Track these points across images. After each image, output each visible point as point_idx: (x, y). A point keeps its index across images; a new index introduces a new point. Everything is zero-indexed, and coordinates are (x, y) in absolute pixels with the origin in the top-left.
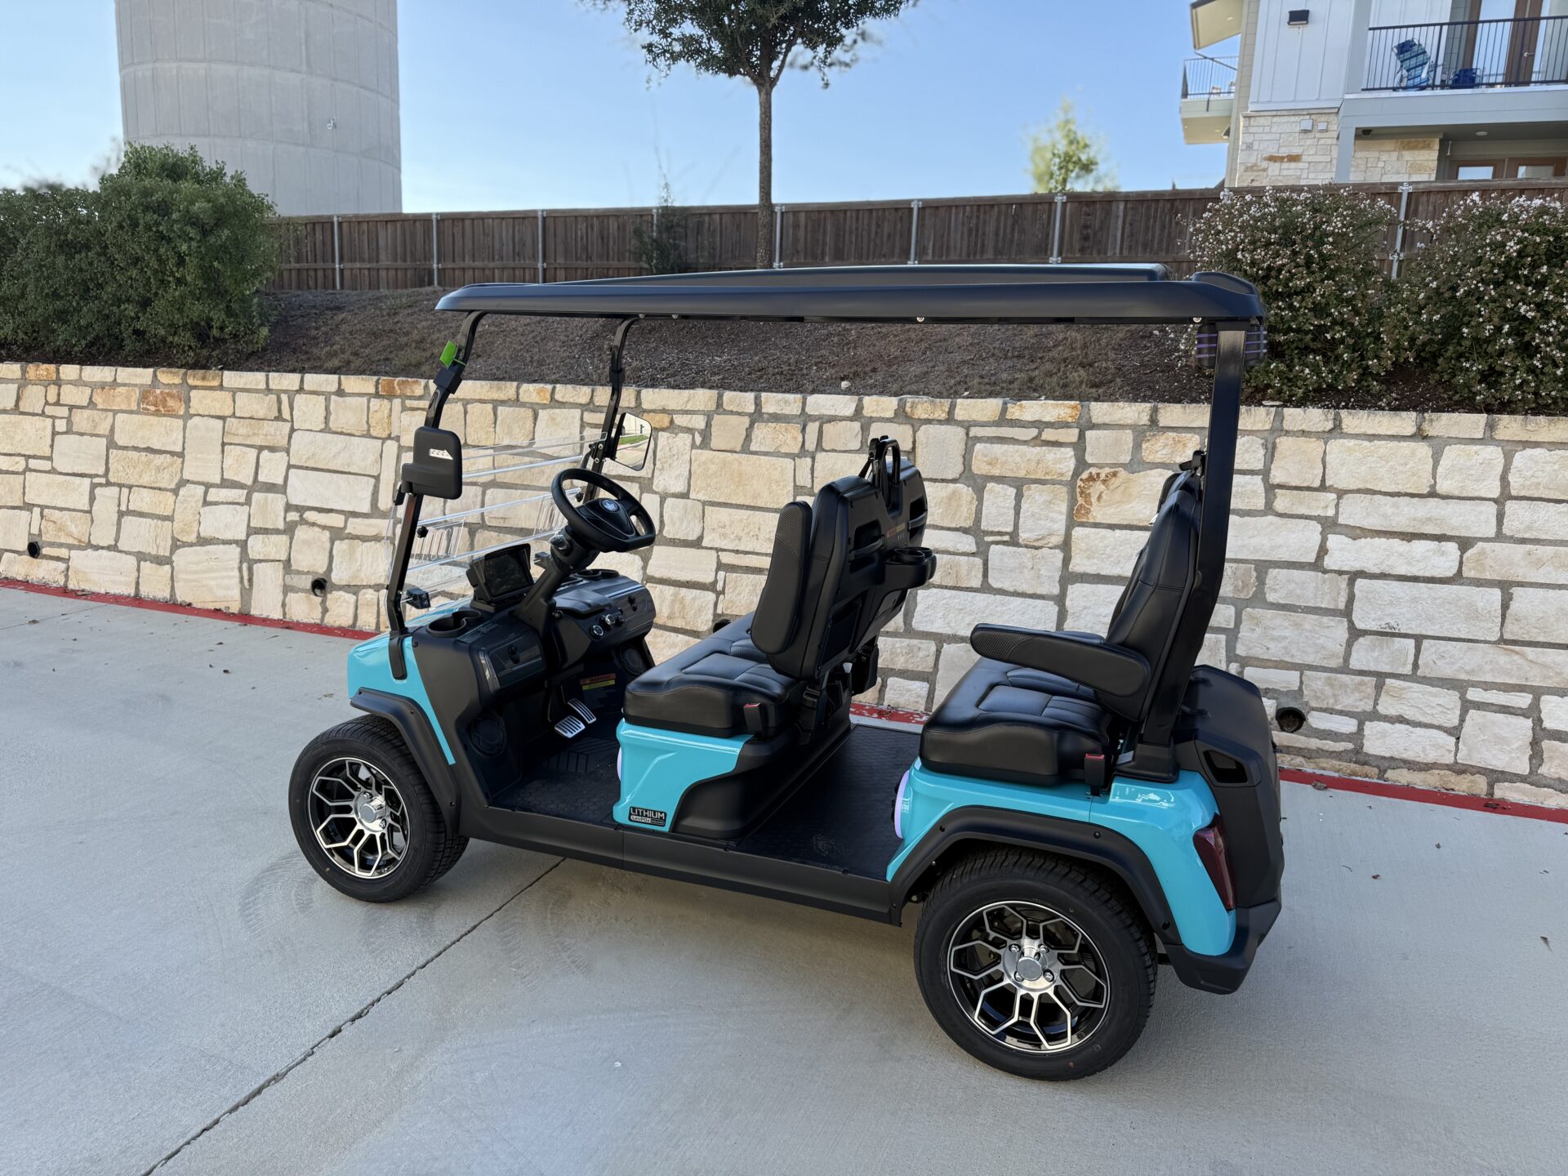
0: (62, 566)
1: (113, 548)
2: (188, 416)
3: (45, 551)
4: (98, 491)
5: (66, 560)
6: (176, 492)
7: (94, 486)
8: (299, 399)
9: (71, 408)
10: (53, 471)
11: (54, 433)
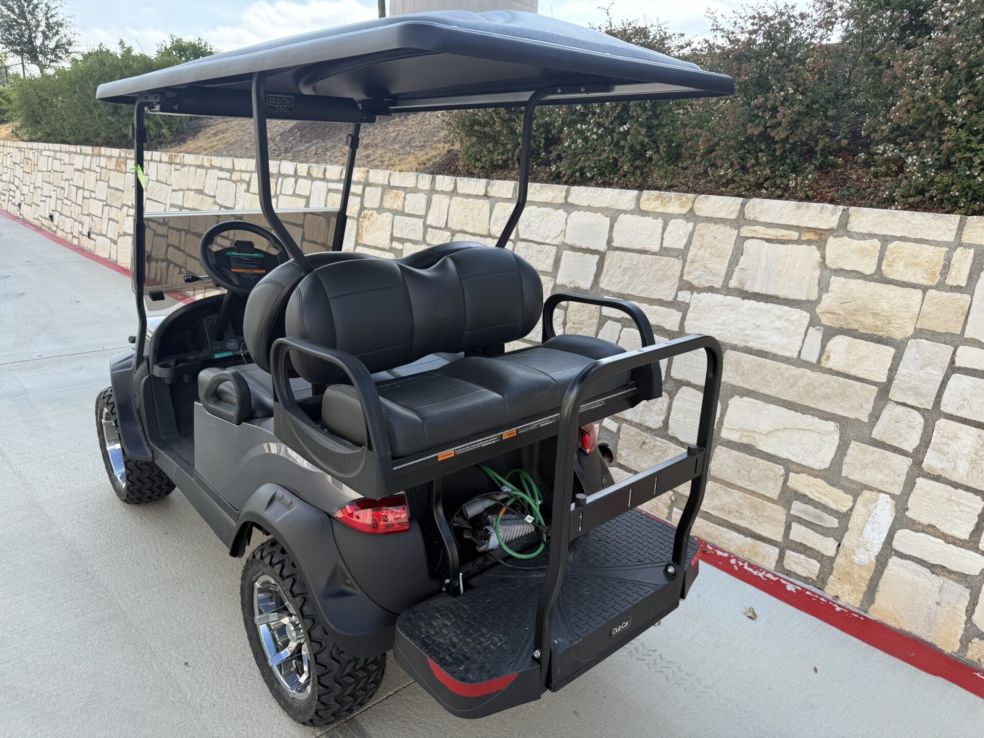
0: (94, 243)
1: (105, 236)
2: (125, 173)
3: (92, 236)
4: (105, 208)
5: (95, 240)
6: (121, 209)
7: (104, 206)
8: (151, 163)
9: (102, 168)
10: (95, 198)
11: (97, 180)
